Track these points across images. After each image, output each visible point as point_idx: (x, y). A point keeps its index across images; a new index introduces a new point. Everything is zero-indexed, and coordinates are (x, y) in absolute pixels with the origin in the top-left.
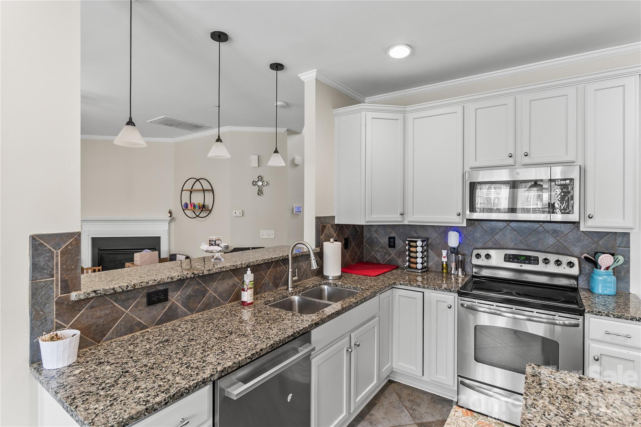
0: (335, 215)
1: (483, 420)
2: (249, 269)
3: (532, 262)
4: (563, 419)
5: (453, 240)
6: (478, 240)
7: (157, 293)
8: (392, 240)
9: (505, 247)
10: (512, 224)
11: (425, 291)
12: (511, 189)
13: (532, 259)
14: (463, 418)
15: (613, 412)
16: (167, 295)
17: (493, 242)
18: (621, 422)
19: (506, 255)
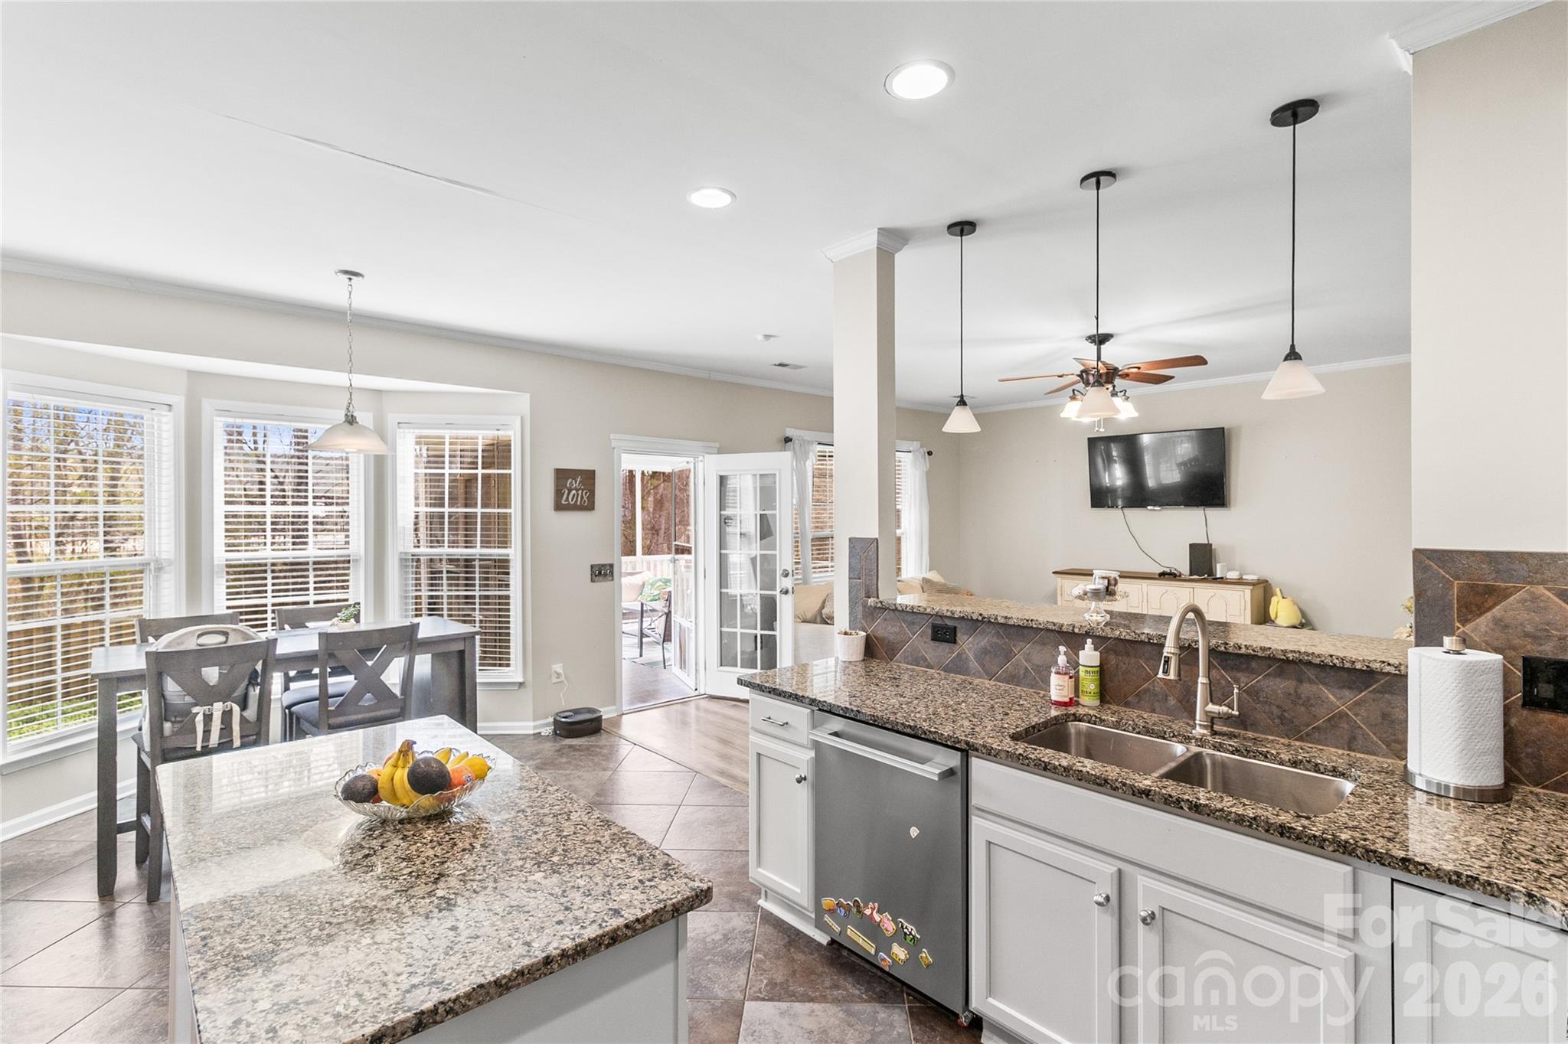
2: (1089, 641)
4: (565, 834)
7: (946, 627)
15: (526, 881)
16: (955, 635)
18: (510, 873)
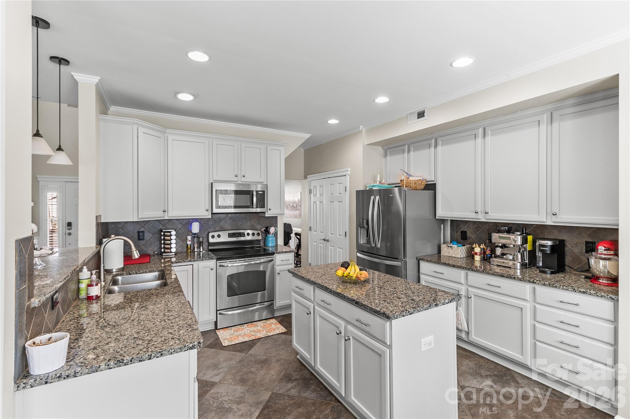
0: (100, 214)
1: (234, 328)
2: (85, 267)
3: (242, 235)
5: (196, 228)
6: (211, 227)
8: (142, 234)
9: (226, 229)
10: (229, 215)
11: (194, 263)
12: (235, 195)
13: (242, 234)
14: (225, 332)
17: (219, 227)
19: (229, 233)
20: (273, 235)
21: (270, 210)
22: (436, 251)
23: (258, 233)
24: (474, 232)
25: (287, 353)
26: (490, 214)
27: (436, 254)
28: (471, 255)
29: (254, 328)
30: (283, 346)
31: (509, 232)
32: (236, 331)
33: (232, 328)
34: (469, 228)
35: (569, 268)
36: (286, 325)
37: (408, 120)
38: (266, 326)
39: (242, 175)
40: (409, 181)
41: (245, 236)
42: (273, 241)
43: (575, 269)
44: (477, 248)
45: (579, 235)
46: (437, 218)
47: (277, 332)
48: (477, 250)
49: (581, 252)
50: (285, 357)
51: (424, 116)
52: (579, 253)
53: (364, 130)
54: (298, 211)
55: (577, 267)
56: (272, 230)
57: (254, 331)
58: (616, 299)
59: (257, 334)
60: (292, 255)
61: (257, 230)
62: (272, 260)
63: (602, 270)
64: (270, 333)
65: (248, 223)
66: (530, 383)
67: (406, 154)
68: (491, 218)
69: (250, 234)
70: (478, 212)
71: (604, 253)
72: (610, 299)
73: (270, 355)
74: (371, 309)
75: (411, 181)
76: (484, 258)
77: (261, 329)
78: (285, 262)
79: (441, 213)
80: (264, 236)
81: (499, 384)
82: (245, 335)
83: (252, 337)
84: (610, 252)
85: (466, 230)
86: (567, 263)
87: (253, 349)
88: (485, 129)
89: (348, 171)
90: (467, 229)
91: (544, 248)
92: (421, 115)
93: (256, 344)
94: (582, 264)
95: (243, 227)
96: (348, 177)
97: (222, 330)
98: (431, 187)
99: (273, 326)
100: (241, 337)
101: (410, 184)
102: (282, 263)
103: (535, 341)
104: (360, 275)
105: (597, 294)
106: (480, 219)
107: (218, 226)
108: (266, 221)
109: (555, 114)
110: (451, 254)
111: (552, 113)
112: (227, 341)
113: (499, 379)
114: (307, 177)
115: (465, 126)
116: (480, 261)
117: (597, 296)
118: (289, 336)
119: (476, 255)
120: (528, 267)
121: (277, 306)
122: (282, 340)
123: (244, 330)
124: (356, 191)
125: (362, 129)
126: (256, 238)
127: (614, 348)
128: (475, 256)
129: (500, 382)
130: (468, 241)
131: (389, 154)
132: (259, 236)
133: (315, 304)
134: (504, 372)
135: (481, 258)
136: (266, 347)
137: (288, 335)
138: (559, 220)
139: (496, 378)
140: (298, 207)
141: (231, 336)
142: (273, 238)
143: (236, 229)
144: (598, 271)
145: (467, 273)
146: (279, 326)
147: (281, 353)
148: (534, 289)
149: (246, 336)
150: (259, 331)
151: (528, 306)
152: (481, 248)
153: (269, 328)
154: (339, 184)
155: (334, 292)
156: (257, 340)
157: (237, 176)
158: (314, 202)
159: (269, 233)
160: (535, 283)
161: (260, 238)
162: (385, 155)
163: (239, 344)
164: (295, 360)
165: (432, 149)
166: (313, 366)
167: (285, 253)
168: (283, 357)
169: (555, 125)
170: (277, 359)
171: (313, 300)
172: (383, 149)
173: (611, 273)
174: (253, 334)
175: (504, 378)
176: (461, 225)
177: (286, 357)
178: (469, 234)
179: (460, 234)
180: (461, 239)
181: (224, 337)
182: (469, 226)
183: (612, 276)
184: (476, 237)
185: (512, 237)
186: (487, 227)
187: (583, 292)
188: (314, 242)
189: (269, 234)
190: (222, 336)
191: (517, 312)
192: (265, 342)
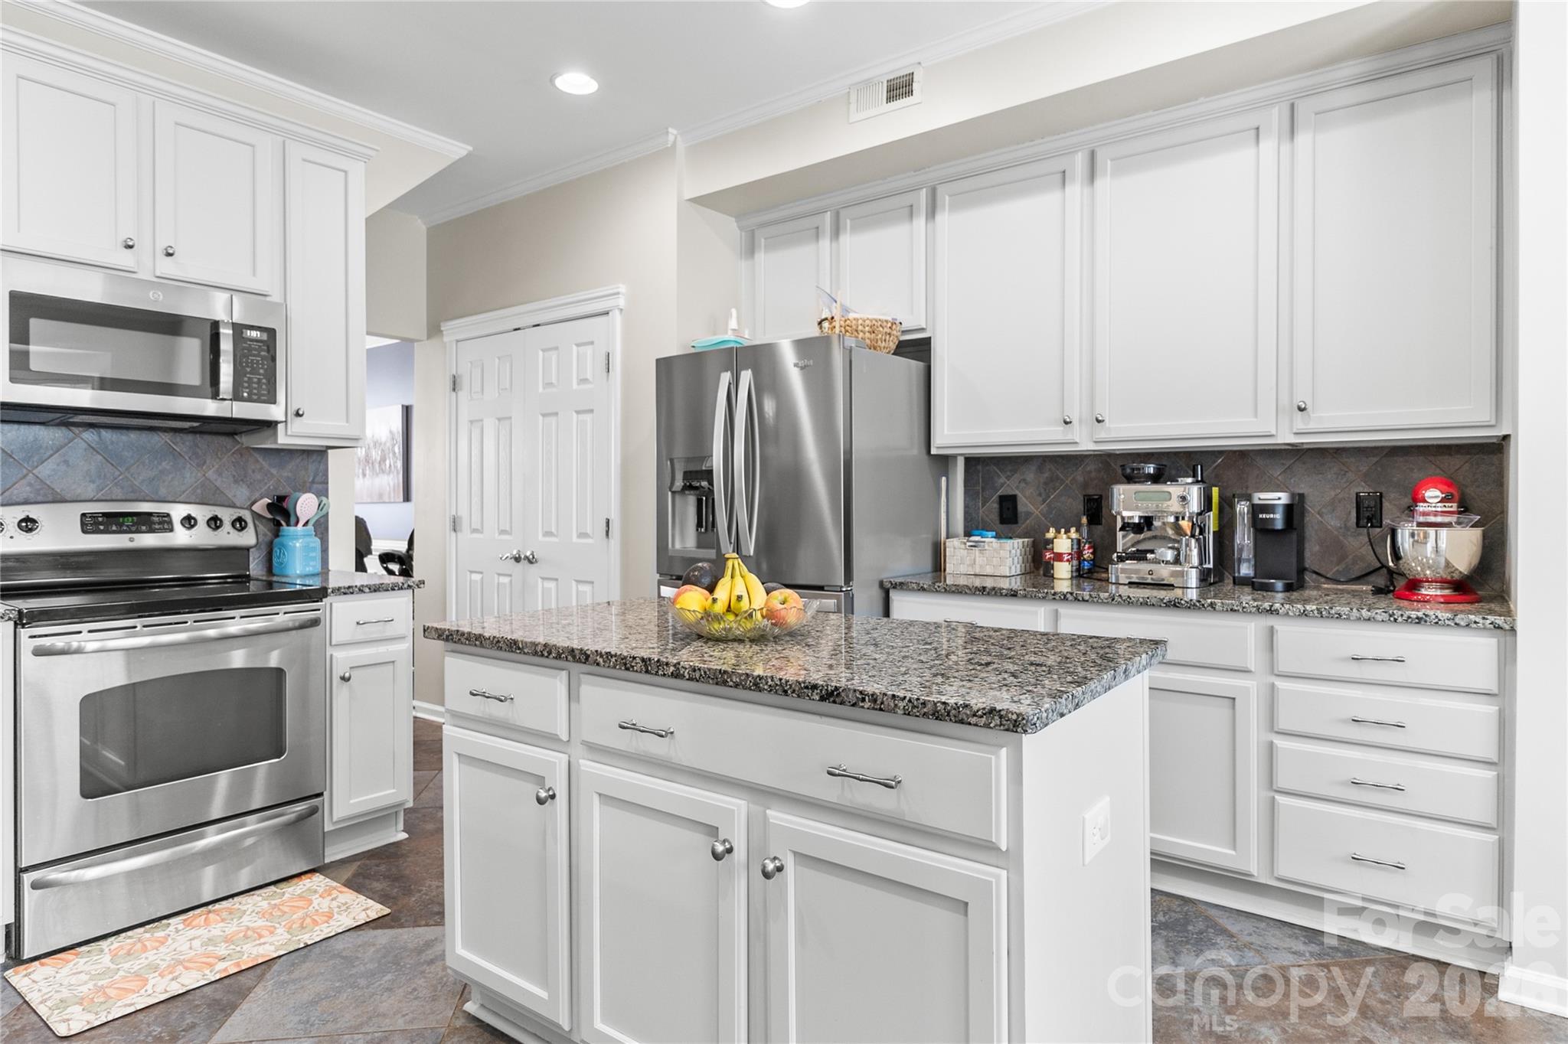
1: (116, 945)
3: (157, 527)
9: (69, 495)
10: (88, 435)
13: (155, 519)
14: (64, 970)
19: (83, 515)
20: (310, 527)
21: (301, 416)
22: (927, 564)
23: (240, 520)
24: (1040, 495)
25: (416, 1003)
26: (1107, 425)
27: (928, 573)
28: (1039, 564)
29: (222, 924)
30: (389, 977)
31: (1157, 478)
32: (129, 954)
33: (104, 944)
34: (1023, 485)
35: (1314, 576)
36: (382, 890)
37: (853, 107)
38: (286, 909)
39: (161, 245)
40: (854, 322)
41: (171, 530)
42: (314, 554)
43: (1328, 576)
44: (1062, 538)
45: (1340, 477)
46: (934, 451)
47: (347, 922)
48: (1063, 544)
49: (1345, 525)
50: (411, 1022)
51: (911, 93)
52: (1341, 528)
53: (681, 147)
54: (391, 476)
55: (1335, 570)
56: (306, 505)
57: (228, 940)
58: (1507, 627)
59: (245, 947)
60: (406, 599)
61: (234, 506)
62: (315, 622)
63: (1431, 561)
64: (312, 930)
65: (188, 475)
66: (1258, 928)
67: (825, 243)
68: (1113, 435)
69: (196, 522)
70: (1071, 422)
71: (1439, 509)
72: (1490, 629)
73: (330, 1027)
74: (914, 707)
75: (860, 322)
76: (1078, 570)
77: (260, 923)
78: (373, 632)
79: (948, 435)
80: (265, 535)
81: (1188, 949)
82: (180, 962)
83: (221, 966)
84: (1451, 507)
85: (1014, 493)
86: (1309, 561)
87: (236, 1018)
88: (1093, 155)
89: (618, 293)
90: (1017, 488)
91: (1270, 513)
92: (900, 88)
93: (250, 990)
94: (1347, 560)
95: (163, 492)
96: (616, 317)
97: (42, 965)
98: (918, 349)
99: (321, 904)
100: (162, 975)
101: (857, 331)
102: (361, 634)
103: (1272, 794)
104: (783, 603)
105: (1457, 621)
106: (1076, 443)
107: (24, 482)
108: (274, 471)
109: (1302, 108)
110: (981, 566)
111: (1292, 105)
112: (78, 1008)
113: (1181, 935)
114: (439, 326)
115: (1032, 143)
116: (1071, 579)
117: (1456, 624)
118: (411, 929)
119: (1057, 561)
120: (1214, 583)
121: (335, 819)
122: (377, 951)
123: (170, 941)
124: (657, 360)
125: (675, 142)
126: (228, 537)
127: (1495, 773)
128: (1056, 564)
129: (1187, 943)
130: (1021, 527)
131: (765, 246)
132: (242, 529)
133: (577, 750)
134: (1179, 909)
135: (1072, 572)
136: (306, 997)
137: (402, 926)
138: (1312, 426)
139: (1170, 935)
140: (387, 462)
141: (100, 983)
142: (308, 539)
143: (124, 498)
144: (1421, 563)
145: (1057, 611)
146: (349, 896)
147: (384, 1007)
148: (1272, 631)
149: (186, 968)
150: (252, 935)
151: (1249, 688)
152: (1072, 540)
153: (300, 913)
154: (578, 345)
155: (697, 675)
156: (251, 973)
157: (131, 247)
158: (471, 422)
159: (293, 520)
160: (1277, 612)
161: (248, 538)
162: (750, 250)
163: (156, 1011)
164: (459, 1023)
165: (920, 222)
166: (567, 1028)
167: (375, 591)
168: (400, 1023)
169: (1303, 139)
170: (369, 1037)
171: (565, 738)
172: (739, 227)
173: (1453, 566)
174: (222, 950)
175: (1190, 928)
176: (999, 476)
177: (414, 1019)
178: (1024, 505)
179: (996, 506)
180: (998, 522)
181: (58, 996)
182: (1024, 480)
183: (1454, 575)
184: (1045, 510)
185: (1174, 490)
186: (1080, 479)
187: (1417, 618)
188: (471, 572)
189: (288, 525)
190: (45, 991)
191: (1222, 711)
192: (292, 976)
